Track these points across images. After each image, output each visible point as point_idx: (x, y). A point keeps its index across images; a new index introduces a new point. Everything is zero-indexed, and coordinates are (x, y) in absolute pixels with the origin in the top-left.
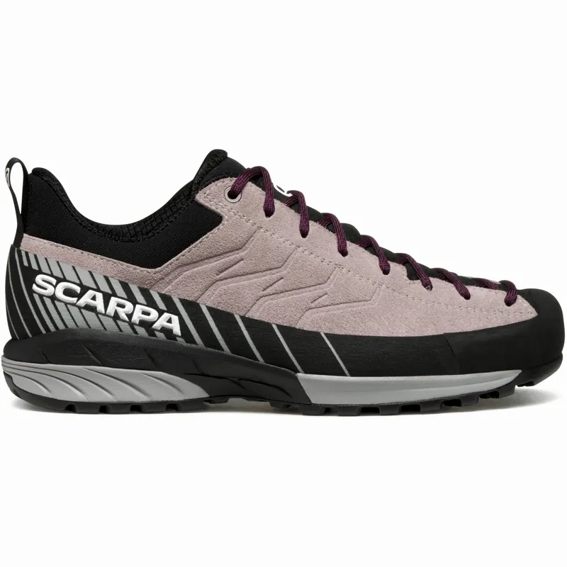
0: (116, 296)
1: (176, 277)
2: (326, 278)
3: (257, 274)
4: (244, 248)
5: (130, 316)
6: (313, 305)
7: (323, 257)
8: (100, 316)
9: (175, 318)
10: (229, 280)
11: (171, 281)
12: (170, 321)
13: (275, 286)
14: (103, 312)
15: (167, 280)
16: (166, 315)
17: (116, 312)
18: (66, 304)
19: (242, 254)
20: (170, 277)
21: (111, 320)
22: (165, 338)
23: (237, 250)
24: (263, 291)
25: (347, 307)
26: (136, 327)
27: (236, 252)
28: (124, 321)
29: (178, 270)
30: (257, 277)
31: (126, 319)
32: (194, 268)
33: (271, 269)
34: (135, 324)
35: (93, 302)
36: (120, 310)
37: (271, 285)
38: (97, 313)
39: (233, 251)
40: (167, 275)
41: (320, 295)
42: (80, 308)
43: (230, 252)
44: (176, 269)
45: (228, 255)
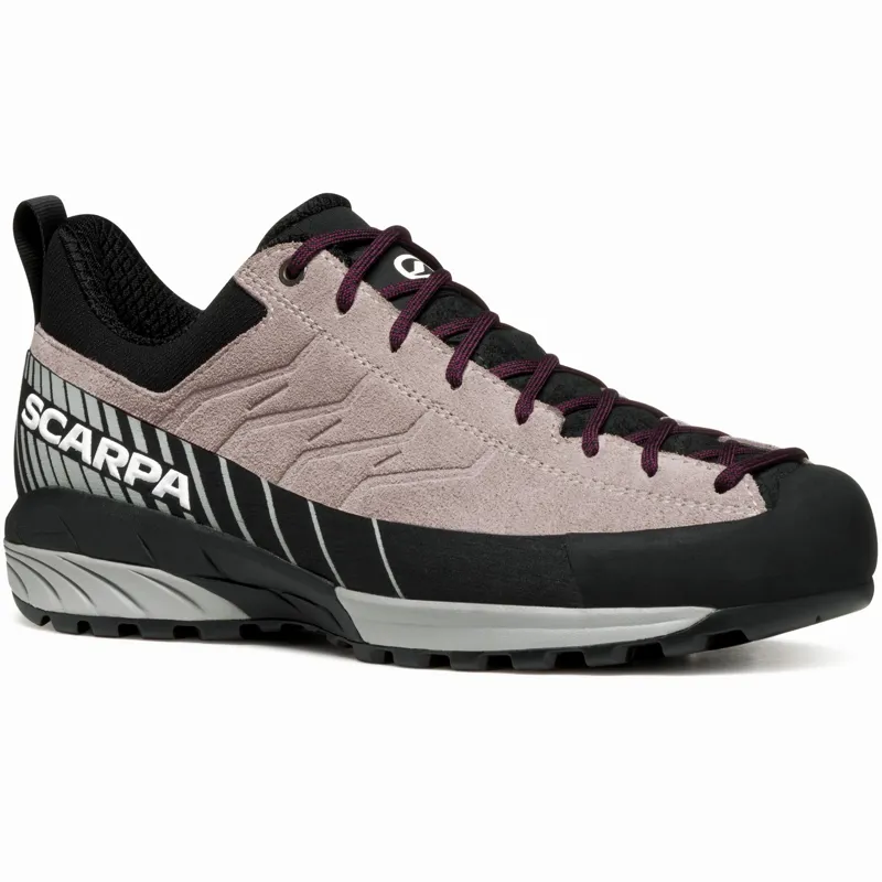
0: (108, 436)
1: (191, 410)
2: (408, 425)
3: (306, 411)
4: (292, 364)
5: (122, 471)
6: (374, 470)
7: (415, 388)
8: (84, 468)
9: (184, 479)
10: (264, 420)
11: (183, 416)
12: (176, 484)
13: (327, 433)
14: (89, 463)
15: (178, 413)
16: (172, 473)
17: (105, 464)
18: (48, 444)
19: (288, 375)
20: (182, 409)
21: (98, 475)
22: (169, 512)
23: (281, 367)
24: (309, 440)
25: (426, 477)
26: (129, 490)
27: (278, 371)
28: (114, 479)
29: (195, 397)
30: (303, 417)
31: (117, 475)
32: (217, 395)
33: (325, 404)
34: (129, 486)
35: (78, 443)
36: (110, 459)
37: (321, 432)
38: (82, 464)
39: (275, 369)
40: (178, 405)
41: (390, 453)
42: (62, 452)
43: (270, 370)
44: (190, 394)
45: (268, 375)
